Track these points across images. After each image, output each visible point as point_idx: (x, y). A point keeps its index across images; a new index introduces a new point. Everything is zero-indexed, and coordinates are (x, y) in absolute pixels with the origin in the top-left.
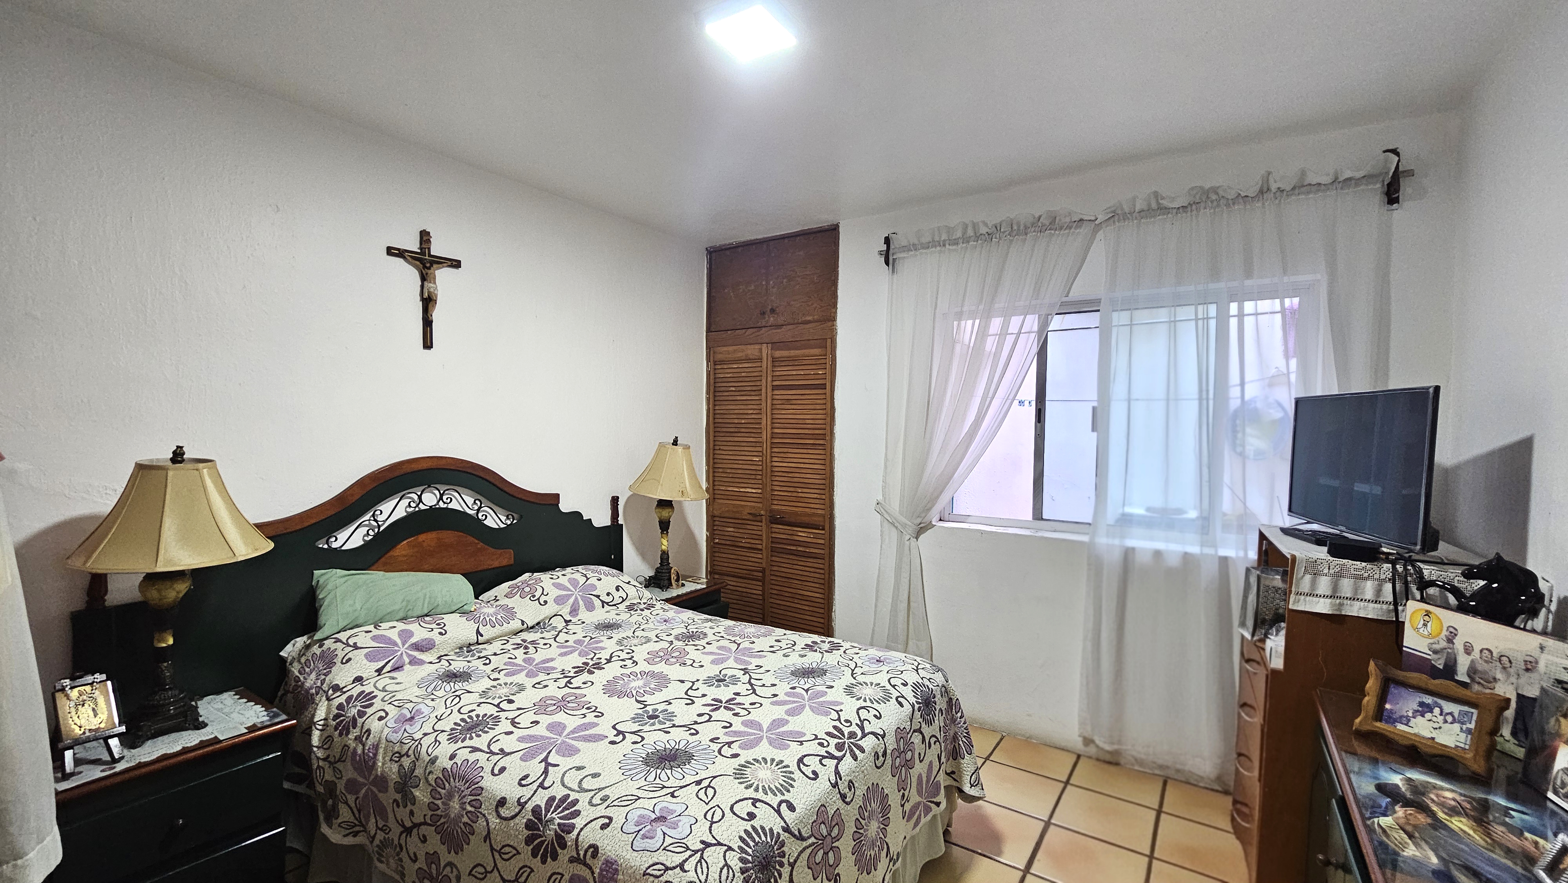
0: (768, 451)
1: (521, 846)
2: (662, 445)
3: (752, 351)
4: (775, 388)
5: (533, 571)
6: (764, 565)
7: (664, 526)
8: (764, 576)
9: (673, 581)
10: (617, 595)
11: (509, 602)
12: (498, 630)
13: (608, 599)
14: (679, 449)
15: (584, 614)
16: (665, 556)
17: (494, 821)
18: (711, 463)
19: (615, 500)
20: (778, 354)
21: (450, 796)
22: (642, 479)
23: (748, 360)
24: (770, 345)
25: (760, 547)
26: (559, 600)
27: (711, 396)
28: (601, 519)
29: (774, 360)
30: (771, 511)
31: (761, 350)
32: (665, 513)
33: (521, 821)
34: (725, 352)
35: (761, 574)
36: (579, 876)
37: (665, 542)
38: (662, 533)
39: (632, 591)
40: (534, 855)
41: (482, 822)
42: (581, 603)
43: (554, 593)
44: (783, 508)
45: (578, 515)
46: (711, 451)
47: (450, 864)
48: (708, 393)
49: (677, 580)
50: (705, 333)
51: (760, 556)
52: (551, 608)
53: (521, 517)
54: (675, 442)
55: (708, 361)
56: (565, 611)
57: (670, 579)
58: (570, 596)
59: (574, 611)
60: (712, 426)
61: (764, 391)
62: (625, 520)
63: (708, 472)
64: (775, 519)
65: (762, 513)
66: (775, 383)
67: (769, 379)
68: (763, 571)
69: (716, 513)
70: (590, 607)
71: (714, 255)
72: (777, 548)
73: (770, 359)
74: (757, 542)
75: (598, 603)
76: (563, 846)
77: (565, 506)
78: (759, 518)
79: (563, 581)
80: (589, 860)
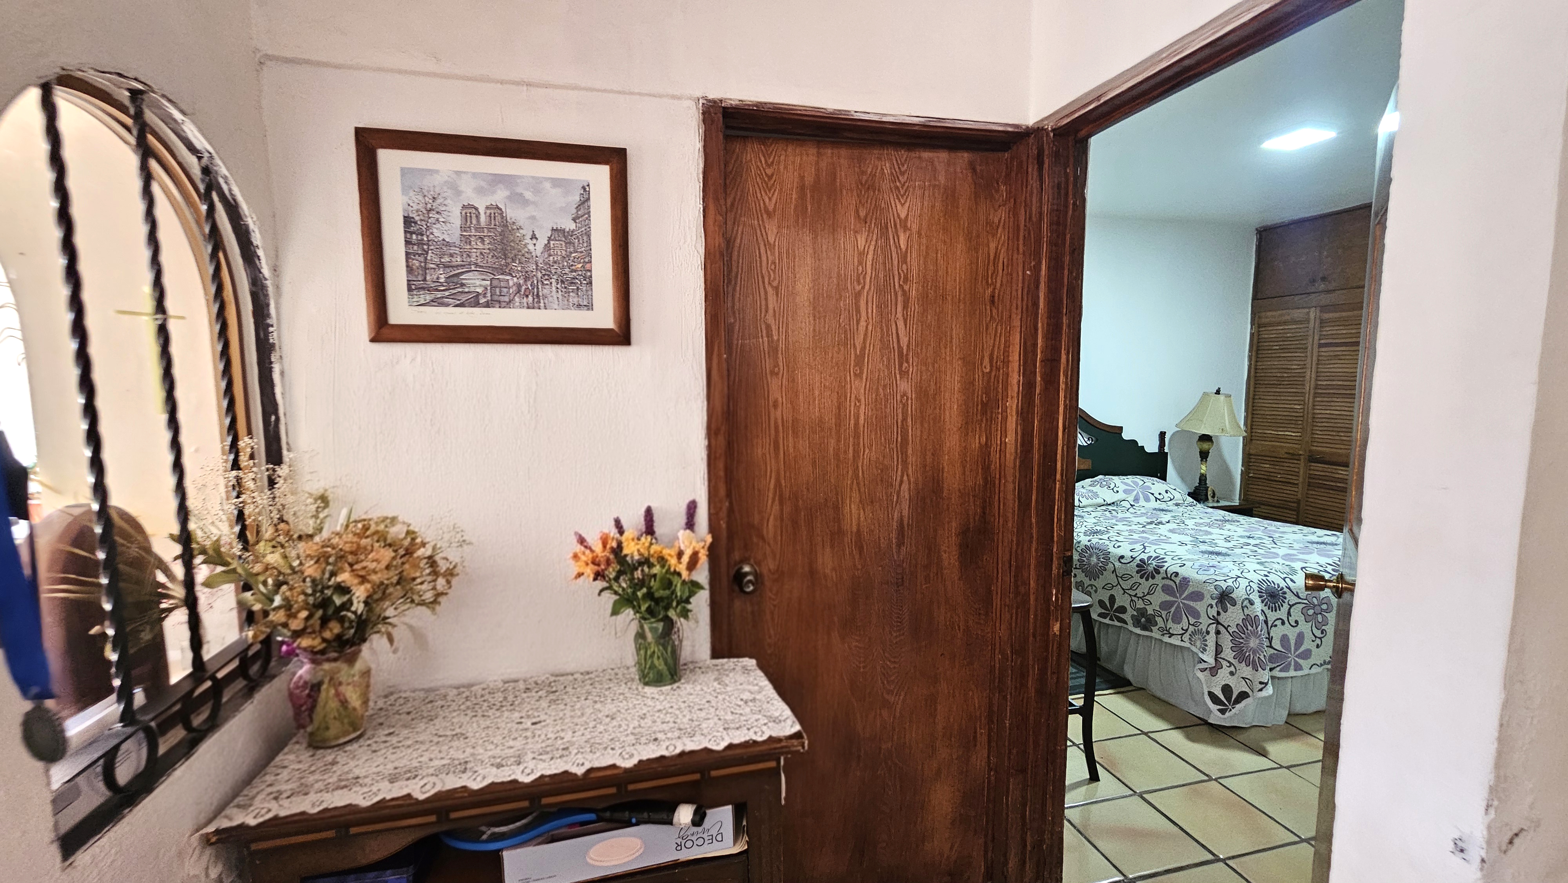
0: (1311, 400)
1: (1134, 574)
2: (1205, 394)
3: (1298, 314)
4: (1321, 346)
5: (1105, 474)
6: (1300, 496)
7: (1204, 455)
8: (1298, 507)
9: (1209, 497)
10: (1166, 495)
11: (1094, 489)
12: (1090, 502)
13: (1160, 497)
14: (1221, 397)
15: (1142, 502)
16: (1203, 479)
17: (1117, 564)
18: (1250, 410)
19: (1162, 435)
20: (1326, 316)
21: (1091, 556)
22: (1188, 418)
23: (1294, 322)
24: (1318, 309)
25: (1296, 482)
26: (1125, 491)
27: (1254, 354)
28: (1152, 447)
29: (1322, 322)
30: (1310, 451)
31: (1308, 313)
32: (1205, 446)
33: (1134, 564)
34: (1270, 316)
35: (1295, 505)
36: (1168, 585)
37: (1203, 467)
38: (1202, 460)
39: (1177, 496)
40: (1141, 577)
41: (1111, 565)
42: (1141, 496)
43: (1124, 487)
44: (1324, 449)
45: (1134, 442)
46: (1251, 400)
47: (1091, 585)
48: (1250, 351)
49: (1213, 497)
50: (1250, 301)
51: (1296, 490)
52: (1121, 496)
53: (1097, 440)
54: (1218, 392)
55: (1252, 324)
56: (1131, 499)
57: (1206, 495)
58: (1133, 490)
59: (1136, 500)
60: (1252, 380)
61: (1310, 348)
62: (1169, 449)
63: (1246, 418)
64: (1313, 458)
65: (1301, 452)
66: (1322, 342)
67: (1316, 337)
68: (1298, 502)
69: (1252, 452)
70: (1147, 500)
71: (1264, 234)
72: (1312, 483)
73: (1318, 321)
74: (1294, 478)
75: (1152, 498)
76: (1158, 572)
77: (1126, 436)
78: (1297, 457)
79: (1126, 481)
80: (1173, 578)
